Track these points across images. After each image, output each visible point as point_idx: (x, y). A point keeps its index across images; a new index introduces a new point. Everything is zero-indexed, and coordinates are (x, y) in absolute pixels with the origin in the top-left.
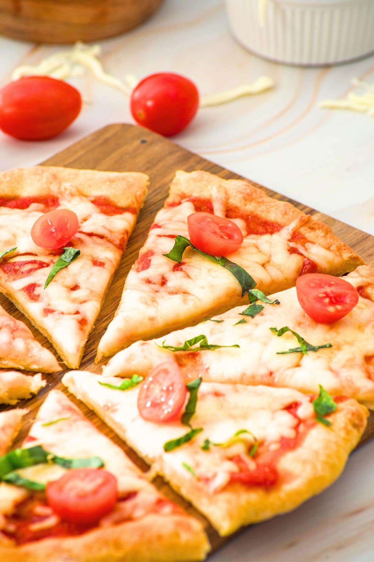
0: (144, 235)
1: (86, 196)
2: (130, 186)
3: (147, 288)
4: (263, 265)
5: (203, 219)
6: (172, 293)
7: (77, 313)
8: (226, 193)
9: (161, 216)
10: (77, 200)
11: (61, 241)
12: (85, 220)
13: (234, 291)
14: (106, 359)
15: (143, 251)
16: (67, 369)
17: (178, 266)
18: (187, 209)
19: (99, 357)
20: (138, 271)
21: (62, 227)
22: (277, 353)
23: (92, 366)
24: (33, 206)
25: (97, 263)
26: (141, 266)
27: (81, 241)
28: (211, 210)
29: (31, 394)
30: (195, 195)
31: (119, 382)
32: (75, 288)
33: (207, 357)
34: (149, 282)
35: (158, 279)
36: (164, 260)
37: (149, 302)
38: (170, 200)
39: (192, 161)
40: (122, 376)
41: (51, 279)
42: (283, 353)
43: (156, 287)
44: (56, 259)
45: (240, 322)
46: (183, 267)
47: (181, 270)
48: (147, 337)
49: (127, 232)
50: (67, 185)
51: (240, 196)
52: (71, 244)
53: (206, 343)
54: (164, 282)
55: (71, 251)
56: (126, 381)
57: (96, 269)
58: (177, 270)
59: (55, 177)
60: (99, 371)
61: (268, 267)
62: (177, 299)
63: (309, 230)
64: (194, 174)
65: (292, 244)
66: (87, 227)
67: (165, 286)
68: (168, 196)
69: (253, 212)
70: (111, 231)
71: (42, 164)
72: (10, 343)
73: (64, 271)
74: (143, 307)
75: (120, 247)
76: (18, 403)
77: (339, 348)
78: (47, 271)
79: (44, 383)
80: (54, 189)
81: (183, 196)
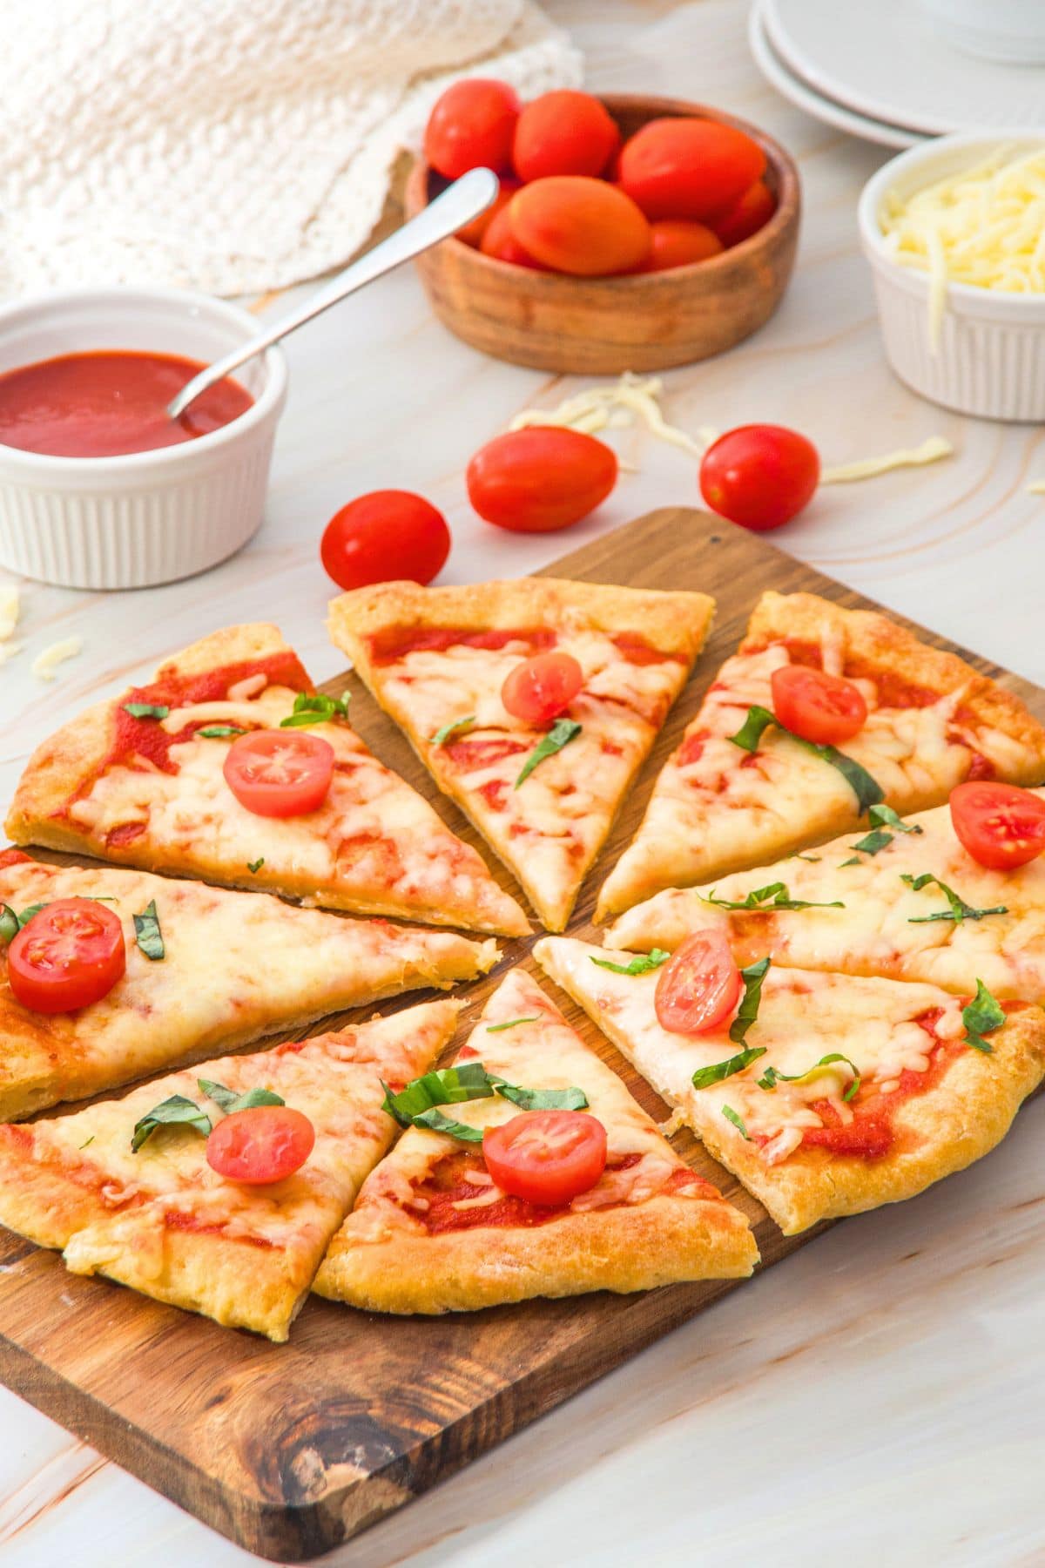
0: (699, 702)
1: (604, 631)
2: (680, 616)
3: (692, 795)
4: (901, 763)
5: (799, 678)
6: (734, 806)
7: (568, 834)
8: (846, 633)
9: (730, 670)
10: (587, 637)
11: (550, 708)
12: (597, 672)
13: (845, 808)
14: (612, 918)
15: (692, 729)
16: (543, 932)
17: (750, 760)
18: (775, 658)
19: (600, 914)
20: (680, 764)
21: (553, 685)
22: (910, 921)
23: (588, 930)
24: (513, 645)
25: (609, 748)
26: (686, 756)
27: (585, 709)
28: (817, 663)
29: (479, 972)
30: (793, 634)
31: (627, 960)
32: (568, 790)
33: (788, 923)
34: (696, 784)
35: (712, 781)
36: (727, 747)
37: (694, 820)
38: (749, 642)
39: (796, 577)
40: (633, 950)
41: (528, 773)
42: (920, 921)
43: (709, 794)
44: (540, 739)
45: (850, 863)
46: (759, 761)
47: (755, 766)
48: (684, 883)
49: (666, 696)
50: (572, 612)
51: (869, 640)
52: (567, 714)
53: (786, 896)
54: (722, 785)
55: (566, 725)
56: (640, 960)
57: (607, 760)
58: (748, 766)
59: (552, 597)
60: (598, 941)
61: (910, 767)
62: (744, 816)
63: (985, 704)
64: (794, 599)
65: (955, 728)
66: (598, 685)
67: (724, 794)
68: (745, 636)
69: (889, 669)
70: (639, 694)
71: (537, 575)
72: (448, 882)
73: (551, 762)
74: (681, 829)
75: (654, 721)
76: (454, 987)
77: (1020, 915)
78: (522, 759)
79: (499, 956)
80: (550, 617)
81: (772, 637)
